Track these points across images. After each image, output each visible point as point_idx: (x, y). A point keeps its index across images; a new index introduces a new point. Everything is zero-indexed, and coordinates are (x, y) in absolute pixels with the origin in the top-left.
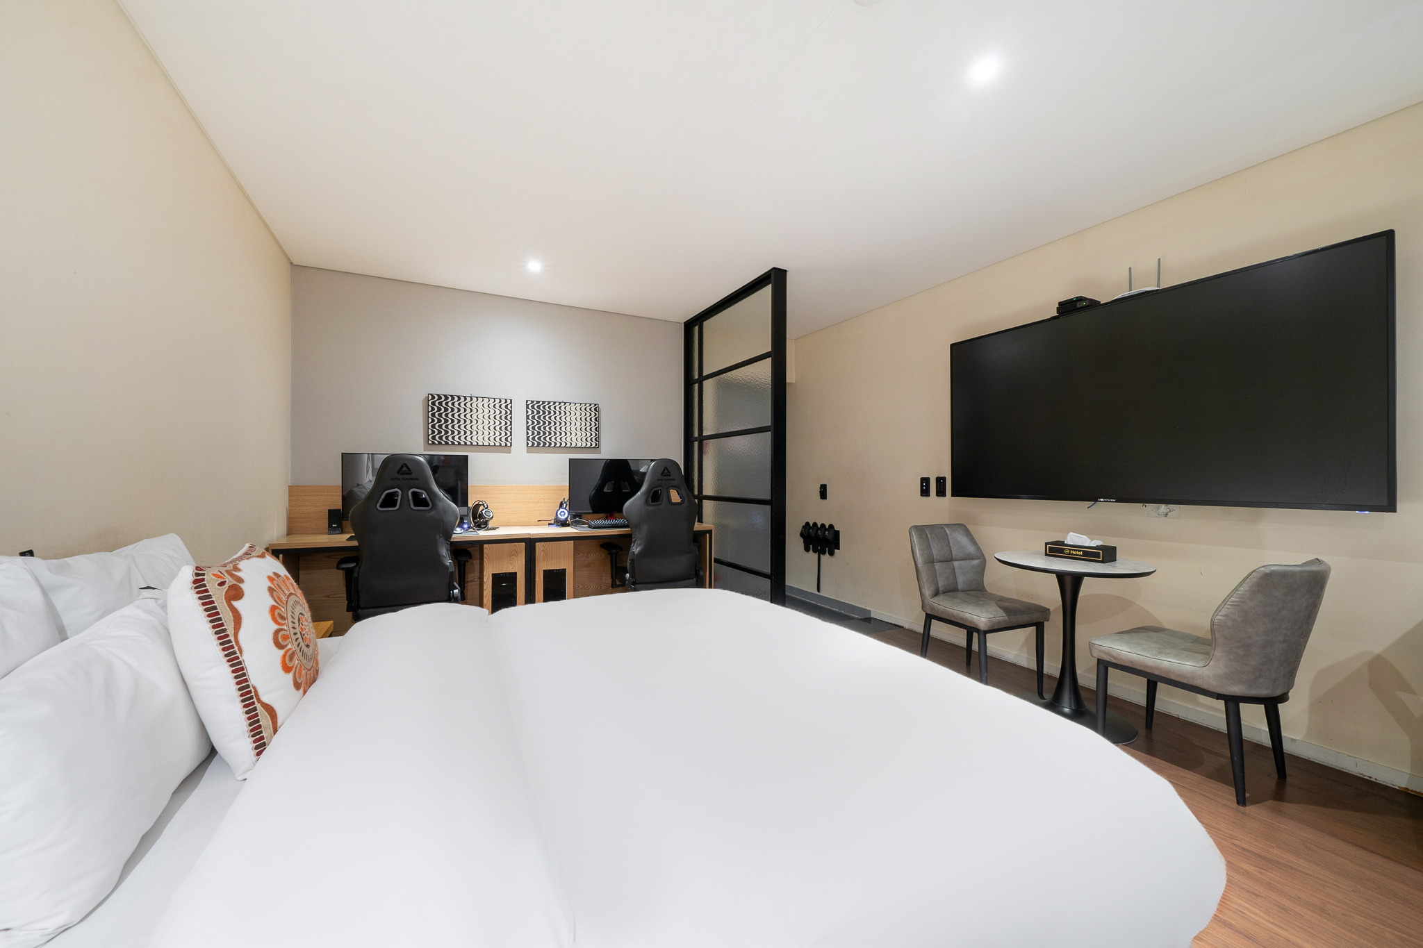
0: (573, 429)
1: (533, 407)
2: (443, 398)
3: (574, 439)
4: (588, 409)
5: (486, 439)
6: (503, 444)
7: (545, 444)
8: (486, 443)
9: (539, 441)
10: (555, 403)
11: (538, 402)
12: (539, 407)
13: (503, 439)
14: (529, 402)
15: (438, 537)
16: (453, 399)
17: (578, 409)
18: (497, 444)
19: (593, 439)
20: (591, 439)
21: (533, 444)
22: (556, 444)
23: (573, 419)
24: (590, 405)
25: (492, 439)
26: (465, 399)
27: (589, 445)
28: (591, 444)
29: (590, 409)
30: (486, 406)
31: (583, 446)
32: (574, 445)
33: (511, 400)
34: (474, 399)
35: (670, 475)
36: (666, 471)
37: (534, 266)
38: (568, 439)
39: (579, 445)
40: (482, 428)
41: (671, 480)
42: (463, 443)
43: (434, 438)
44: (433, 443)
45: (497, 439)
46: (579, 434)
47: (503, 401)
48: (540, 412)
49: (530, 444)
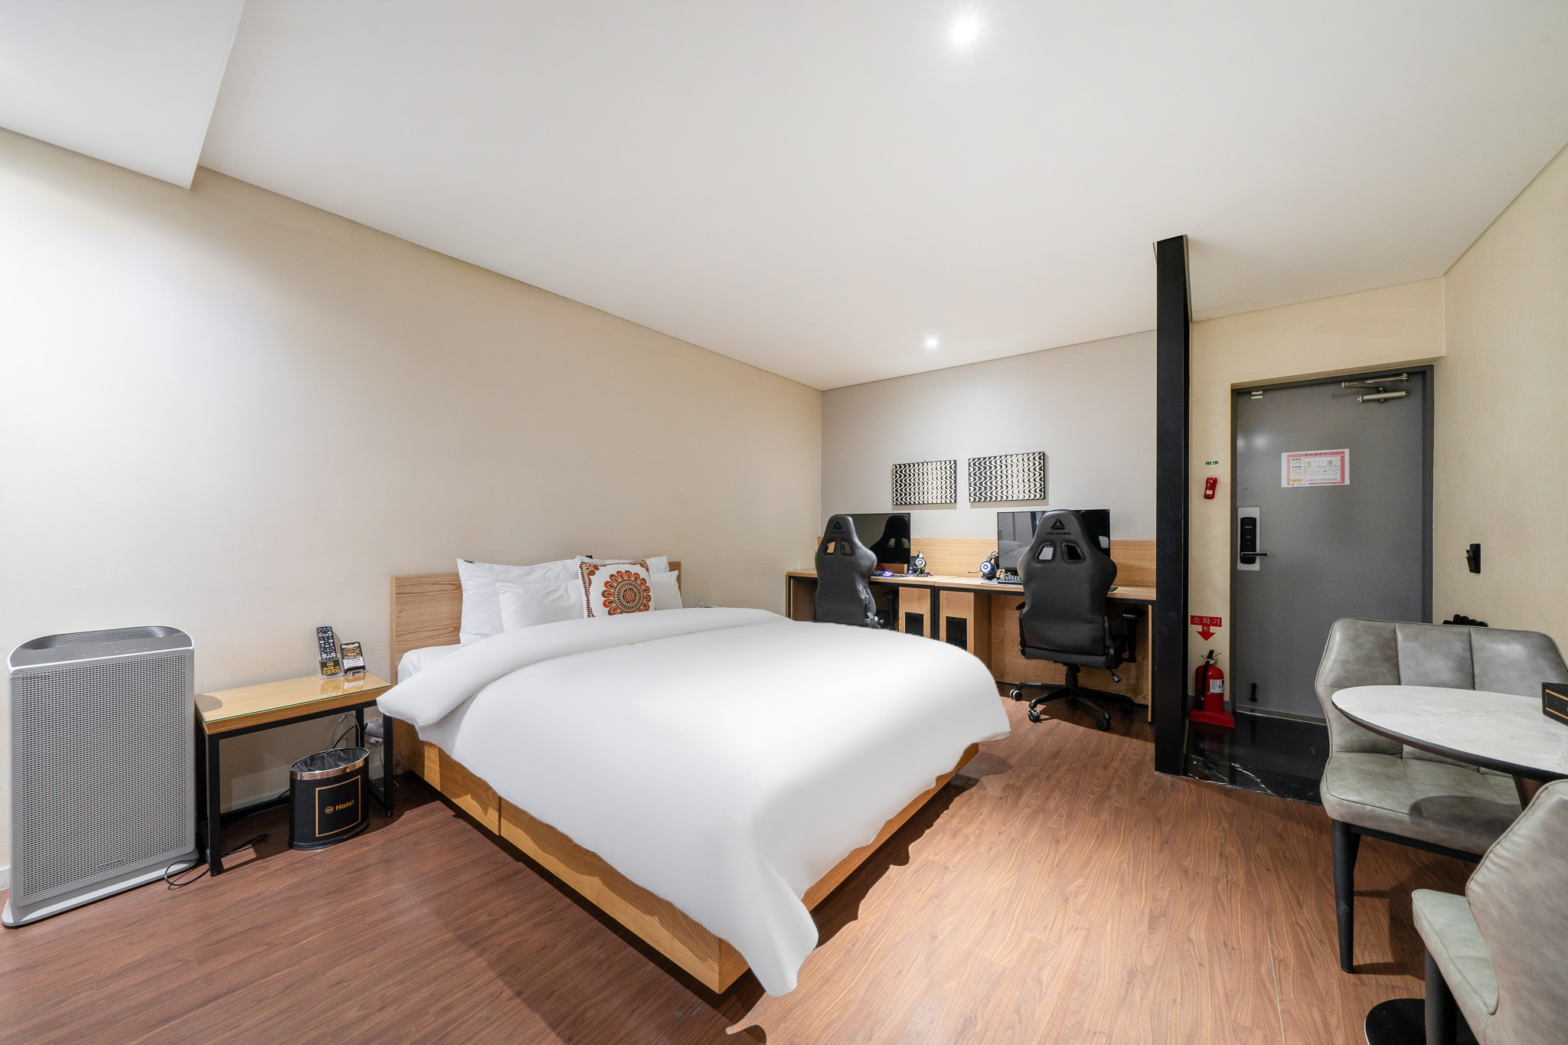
0: (1015, 481)
1: (974, 464)
2: (903, 466)
3: (1016, 492)
4: (1031, 459)
5: (935, 497)
6: (948, 501)
7: (986, 498)
8: (935, 502)
9: (980, 497)
10: (995, 457)
11: (979, 459)
12: (980, 464)
13: (948, 497)
14: (971, 460)
15: (856, 576)
16: (905, 466)
17: (1020, 460)
18: (944, 502)
19: (1038, 491)
20: (1035, 491)
21: (975, 499)
22: (996, 498)
23: (1015, 471)
24: (1034, 454)
25: (939, 497)
26: (914, 466)
27: (1032, 496)
28: (1035, 496)
29: (1034, 459)
30: (934, 469)
31: (1026, 498)
32: (1015, 498)
33: (955, 461)
34: (925, 464)
35: (1063, 529)
36: (1058, 524)
37: (932, 343)
38: (1010, 493)
39: (1021, 497)
40: (932, 487)
41: (1065, 534)
42: (917, 503)
43: (897, 500)
44: (897, 504)
45: (944, 497)
46: (1021, 486)
47: (948, 462)
48: (981, 467)
49: (972, 500)
